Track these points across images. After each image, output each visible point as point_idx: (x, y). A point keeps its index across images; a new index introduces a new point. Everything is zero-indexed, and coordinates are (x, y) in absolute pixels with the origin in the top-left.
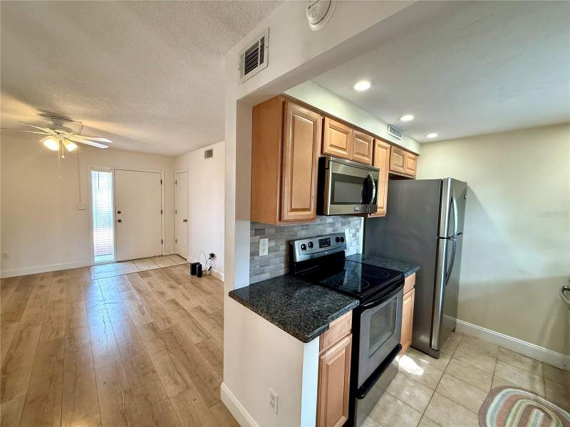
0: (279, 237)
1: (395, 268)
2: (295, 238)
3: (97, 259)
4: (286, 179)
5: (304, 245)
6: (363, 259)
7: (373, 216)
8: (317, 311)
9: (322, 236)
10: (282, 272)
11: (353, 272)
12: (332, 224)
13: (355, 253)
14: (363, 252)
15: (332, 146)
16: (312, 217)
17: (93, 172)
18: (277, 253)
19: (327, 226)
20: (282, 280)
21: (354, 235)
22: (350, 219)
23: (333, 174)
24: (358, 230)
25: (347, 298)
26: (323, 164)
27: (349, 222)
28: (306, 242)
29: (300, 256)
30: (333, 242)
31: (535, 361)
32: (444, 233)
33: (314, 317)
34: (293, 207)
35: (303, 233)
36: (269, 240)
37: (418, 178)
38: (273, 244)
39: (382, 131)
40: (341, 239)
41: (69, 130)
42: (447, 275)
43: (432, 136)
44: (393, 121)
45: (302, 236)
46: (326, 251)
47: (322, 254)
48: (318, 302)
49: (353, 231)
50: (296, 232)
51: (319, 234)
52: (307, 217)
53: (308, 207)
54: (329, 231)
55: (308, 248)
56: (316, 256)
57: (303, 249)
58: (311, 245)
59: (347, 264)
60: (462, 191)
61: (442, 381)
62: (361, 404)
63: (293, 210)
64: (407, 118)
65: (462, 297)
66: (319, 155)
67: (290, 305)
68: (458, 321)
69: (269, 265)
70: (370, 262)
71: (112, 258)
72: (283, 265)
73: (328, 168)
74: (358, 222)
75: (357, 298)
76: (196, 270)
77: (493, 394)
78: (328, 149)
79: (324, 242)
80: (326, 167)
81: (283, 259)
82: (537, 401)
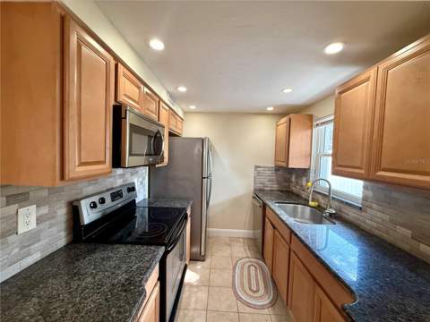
0: (55, 199)
1: (178, 205)
2: (80, 197)
4: (71, 123)
5: (94, 203)
6: (149, 203)
7: (160, 165)
8: (127, 280)
9: (112, 189)
11: (142, 216)
12: (122, 176)
13: (142, 198)
14: (149, 196)
15: (125, 95)
16: (107, 171)
18: (52, 221)
19: (118, 178)
20: (64, 255)
21: (142, 183)
22: (138, 169)
23: (131, 125)
24: (144, 179)
25: (153, 248)
26: (118, 112)
27: (137, 172)
28: (96, 199)
29: (88, 216)
30: (125, 193)
31: (243, 238)
32: (205, 174)
33: (125, 291)
34: (82, 161)
35: (90, 189)
36: (37, 207)
38: (45, 210)
40: (131, 189)
43: (192, 108)
44: (171, 89)
45: (90, 193)
46: (119, 203)
47: (114, 208)
48: (124, 267)
49: (141, 180)
50: (81, 189)
51: (110, 187)
52: (101, 172)
53: (102, 159)
54: (119, 182)
55: (99, 205)
56: (108, 211)
57: (91, 207)
58: (102, 201)
59: (137, 210)
61: (212, 276)
63: (82, 164)
66: (112, 102)
67: (86, 288)
69: (39, 241)
70: (158, 205)
72: (63, 234)
73: (125, 118)
74: (144, 171)
75: (162, 245)
77: (234, 268)
78: (123, 98)
79: (116, 195)
80: (123, 116)
81: (63, 226)
82: (250, 261)
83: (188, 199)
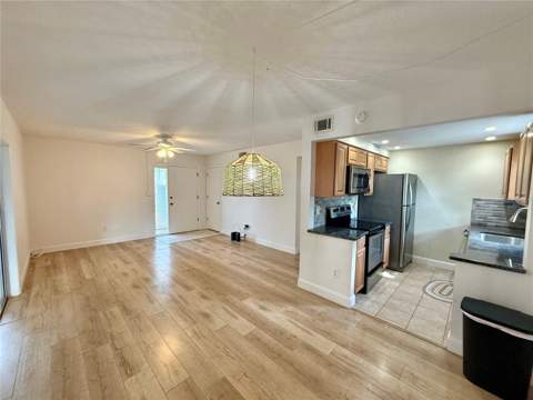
0: (323, 205)
1: (380, 222)
2: (329, 206)
3: (157, 233)
4: (336, 177)
5: (334, 210)
7: (367, 195)
9: (341, 206)
10: (324, 223)
12: (344, 200)
15: (351, 159)
16: (343, 194)
17: (156, 169)
18: (322, 214)
19: (342, 201)
21: (354, 206)
22: (352, 197)
23: (353, 174)
27: (352, 199)
28: (335, 208)
29: (333, 215)
30: (345, 209)
32: (405, 203)
34: (338, 190)
35: (333, 204)
36: (320, 207)
37: (389, 173)
39: (371, 148)
40: (349, 208)
41: (170, 144)
42: (407, 226)
43: (397, 148)
45: (332, 206)
46: (344, 214)
47: (342, 215)
49: (354, 204)
50: (330, 204)
51: (338, 205)
53: (343, 189)
54: (342, 203)
55: (337, 211)
57: (334, 212)
60: (414, 180)
61: (405, 279)
62: (370, 279)
64: (385, 142)
65: (415, 242)
66: (346, 165)
68: (414, 257)
71: (167, 232)
74: (356, 198)
76: (236, 237)
77: (430, 282)
78: (350, 162)
79: (342, 209)
80: (350, 171)
83: (388, 221)
